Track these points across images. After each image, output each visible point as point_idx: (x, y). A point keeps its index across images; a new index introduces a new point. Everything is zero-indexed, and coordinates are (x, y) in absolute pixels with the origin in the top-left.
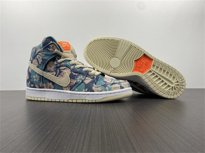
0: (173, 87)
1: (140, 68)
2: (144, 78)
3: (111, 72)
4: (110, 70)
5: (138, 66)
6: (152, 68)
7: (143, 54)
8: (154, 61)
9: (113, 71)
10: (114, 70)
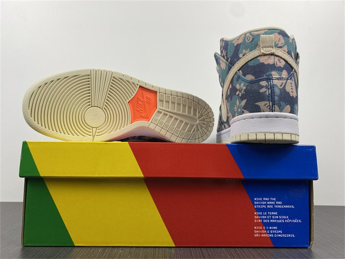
0: (198, 125)
1: (141, 112)
2: (152, 126)
3: (94, 136)
4: (91, 134)
5: (137, 110)
6: (159, 106)
7: (138, 87)
8: (158, 93)
9: (97, 134)
10: (97, 131)
